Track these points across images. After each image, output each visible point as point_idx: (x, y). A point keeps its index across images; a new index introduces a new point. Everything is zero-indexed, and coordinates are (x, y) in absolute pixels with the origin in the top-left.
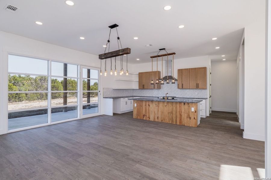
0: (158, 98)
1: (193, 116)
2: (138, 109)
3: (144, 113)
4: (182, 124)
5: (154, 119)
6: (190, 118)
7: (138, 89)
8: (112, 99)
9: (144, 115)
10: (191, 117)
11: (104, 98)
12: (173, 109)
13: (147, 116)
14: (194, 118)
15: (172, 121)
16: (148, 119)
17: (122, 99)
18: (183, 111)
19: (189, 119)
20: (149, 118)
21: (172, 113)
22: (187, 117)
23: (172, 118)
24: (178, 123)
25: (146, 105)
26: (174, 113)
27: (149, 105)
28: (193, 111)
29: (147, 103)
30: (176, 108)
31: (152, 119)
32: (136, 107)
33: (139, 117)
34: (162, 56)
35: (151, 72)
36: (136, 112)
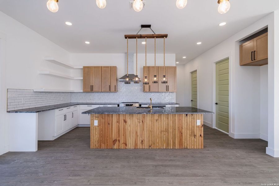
0: (118, 106)
1: (199, 133)
2: (101, 130)
3: (114, 136)
4: (183, 146)
5: (136, 145)
6: (195, 136)
7: (82, 91)
8: (35, 114)
9: (114, 142)
10: (196, 134)
11: (9, 112)
12: (168, 124)
13: (122, 141)
14: (200, 135)
15: (168, 144)
16: (122, 146)
17: (57, 111)
18: (184, 126)
19: (193, 138)
20: (126, 145)
21: (167, 131)
22: (191, 135)
23: (168, 140)
24: (177, 147)
25: (118, 122)
26: (170, 130)
27: (125, 121)
28: (199, 124)
29: (122, 118)
30: (174, 122)
31: (130, 146)
32: (98, 127)
33: (103, 145)
34: (146, 37)
35: (104, 67)
36: (96, 136)
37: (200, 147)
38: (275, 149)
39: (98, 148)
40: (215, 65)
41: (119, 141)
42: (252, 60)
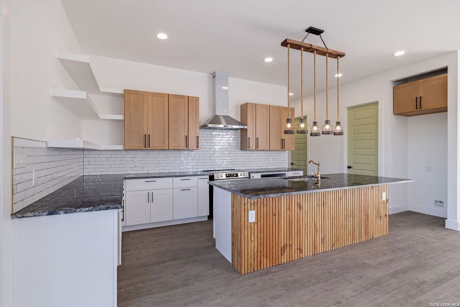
1: (384, 212)
3: (283, 240)
4: (370, 236)
5: (315, 247)
6: (381, 217)
9: (283, 249)
10: (381, 215)
13: (295, 247)
14: (385, 215)
16: (295, 257)
19: (378, 221)
20: (300, 250)
22: (376, 217)
24: (363, 238)
25: (289, 209)
27: (300, 207)
29: (294, 201)
31: (307, 252)
32: (256, 225)
33: (265, 260)
34: (317, 50)
35: (175, 96)
36: (253, 244)
37: (386, 232)
38: (458, 221)
39: (256, 270)
40: (347, 110)
41: (290, 245)
42: (417, 109)
